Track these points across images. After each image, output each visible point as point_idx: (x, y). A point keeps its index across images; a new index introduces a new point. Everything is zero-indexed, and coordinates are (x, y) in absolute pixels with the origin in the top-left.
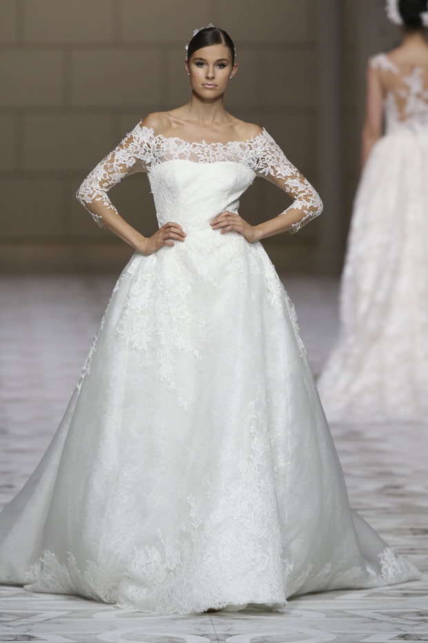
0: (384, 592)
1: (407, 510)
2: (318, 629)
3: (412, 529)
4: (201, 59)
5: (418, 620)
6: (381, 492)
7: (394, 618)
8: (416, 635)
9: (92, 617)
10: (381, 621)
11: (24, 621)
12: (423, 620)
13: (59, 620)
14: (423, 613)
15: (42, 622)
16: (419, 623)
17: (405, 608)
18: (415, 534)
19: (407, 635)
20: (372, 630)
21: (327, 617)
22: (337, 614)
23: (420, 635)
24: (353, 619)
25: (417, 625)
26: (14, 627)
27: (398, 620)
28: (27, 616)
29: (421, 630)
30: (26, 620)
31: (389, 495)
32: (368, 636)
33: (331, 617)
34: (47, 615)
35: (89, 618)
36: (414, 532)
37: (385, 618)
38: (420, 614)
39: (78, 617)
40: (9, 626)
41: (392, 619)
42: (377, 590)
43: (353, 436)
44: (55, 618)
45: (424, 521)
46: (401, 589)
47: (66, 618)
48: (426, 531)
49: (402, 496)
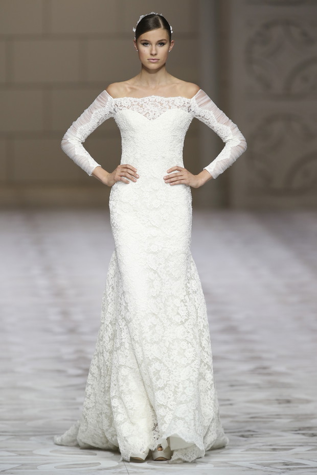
0: (258, 448)
1: (273, 385)
3: (277, 400)
4: (146, 40)
5: (284, 469)
6: (253, 372)
7: (266, 467)
9: (38, 469)
10: (256, 470)
12: (288, 469)
13: (12, 471)
14: (288, 463)
17: (274, 460)
18: (280, 403)
21: (215, 467)
22: (222, 465)
24: (235, 468)
25: (283, 472)
27: (269, 469)
31: (260, 374)
33: (217, 467)
35: (34, 469)
36: (279, 402)
37: (259, 467)
39: (26, 469)
41: (264, 468)
42: (252, 446)
43: (231, 330)
44: (10, 469)
45: (286, 393)
46: (271, 445)
47: (17, 469)
48: (288, 402)
49: (269, 374)
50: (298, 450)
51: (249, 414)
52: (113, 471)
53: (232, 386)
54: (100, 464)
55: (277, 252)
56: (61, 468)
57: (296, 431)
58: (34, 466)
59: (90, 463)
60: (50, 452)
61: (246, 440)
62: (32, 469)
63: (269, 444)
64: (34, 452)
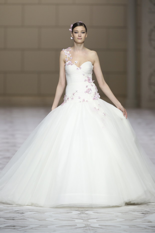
11: (23, 229)
13: (36, 228)
15: (30, 229)
26: (20, 230)
28: (24, 227)
30: (24, 228)
33: (131, 227)
34: (32, 226)
39: (42, 227)
40: (18, 230)
47: (38, 227)
52: (82, 229)
54: (76, 225)
56: (58, 227)
58: (46, 226)
59: (72, 225)
60: (54, 219)
62: (45, 227)
64: (46, 219)
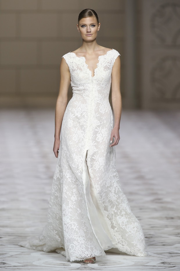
1: (164, 209)
2: (127, 260)
5: (169, 256)
6: (153, 201)
7: (159, 255)
8: (169, 262)
9: (30, 255)
10: (153, 256)
11: (1, 256)
12: (171, 256)
13: (17, 256)
14: (172, 253)
15: (9, 257)
16: (169, 257)
17: (164, 251)
19: (164, 262)
20: (150, 260)
23: (170, 262)
25: (169, 258)
27: (161, 256)
28: (3, 254)
29: (171, 260)
31: (156, 202)
32: (148, 263)
34: (11, 254)
36: (167, 218)
37: (155, 255)
38: (170, 253)
41: (158, 256)
42: (152, 243)
43: (141, 177)
44: (15, 255)
45: (171, 214)
46: (162, 243)
48: (172, 218)
49: (162, 203)
50: (177, 245)
51: (150, 225)
53: (141, 209)
55: (168, 134)
57: (176, 235)
61: (148, 240)
63: (161, 242)
